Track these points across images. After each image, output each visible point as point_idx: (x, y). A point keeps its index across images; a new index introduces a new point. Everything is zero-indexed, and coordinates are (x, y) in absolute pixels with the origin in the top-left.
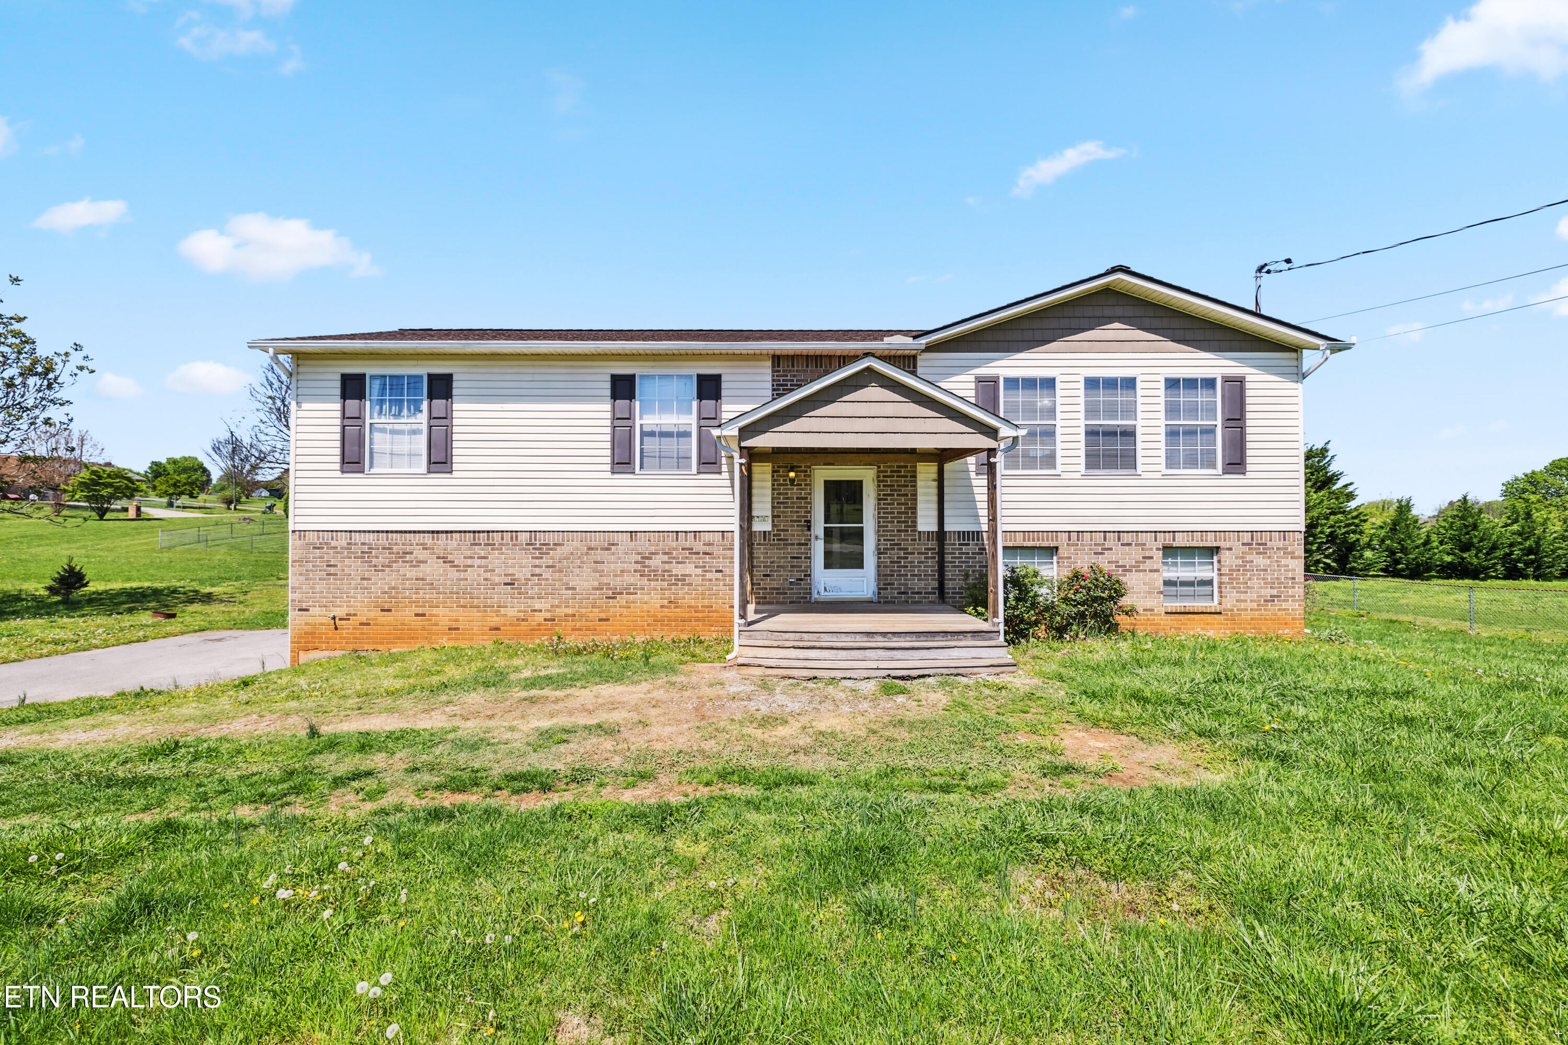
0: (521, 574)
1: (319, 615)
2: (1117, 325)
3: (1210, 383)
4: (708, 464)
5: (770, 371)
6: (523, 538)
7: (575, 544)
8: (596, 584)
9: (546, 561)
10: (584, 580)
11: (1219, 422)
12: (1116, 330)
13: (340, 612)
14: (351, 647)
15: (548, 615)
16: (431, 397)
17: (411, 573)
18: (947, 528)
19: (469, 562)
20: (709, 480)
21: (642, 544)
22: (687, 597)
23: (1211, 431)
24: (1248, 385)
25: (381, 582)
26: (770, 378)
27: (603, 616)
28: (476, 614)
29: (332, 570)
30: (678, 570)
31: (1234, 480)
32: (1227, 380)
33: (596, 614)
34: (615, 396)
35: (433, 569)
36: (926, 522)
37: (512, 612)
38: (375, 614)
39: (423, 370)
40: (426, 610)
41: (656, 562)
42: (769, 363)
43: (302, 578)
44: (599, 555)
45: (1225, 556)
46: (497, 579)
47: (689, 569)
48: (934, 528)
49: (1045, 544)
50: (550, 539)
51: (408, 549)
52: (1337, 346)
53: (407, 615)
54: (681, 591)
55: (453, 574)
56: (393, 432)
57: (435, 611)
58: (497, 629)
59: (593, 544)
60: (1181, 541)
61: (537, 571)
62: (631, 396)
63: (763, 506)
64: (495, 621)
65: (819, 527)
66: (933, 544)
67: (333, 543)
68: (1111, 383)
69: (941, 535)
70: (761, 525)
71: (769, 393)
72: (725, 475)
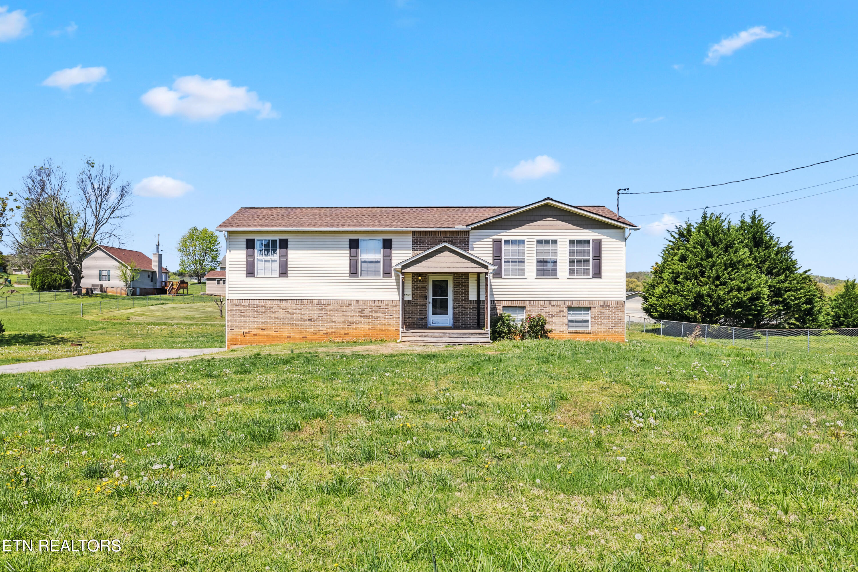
0: (315, 316)
1: (238, 332)
2: (550, 219)
3: (588, 242)
4: (387, 273)
5: (411, 237)
6: (315, 302)
7: (335, 305)
8: (343, 320)
9: (323, 311)
10: (339, 319)
11: (591, 258)
12: (549, 221)
13: (246, 330)
14: (250, 343)
15: (325, 332)
16: (280, 248)
17: (273, 316)
18: (481, 299)
19: (295, 311)
20: (387, 280)
21: (361, 305)
22: (378, 325)
23: (588, 261)
24: (603, 243)
25: (261, 319)
26: (411, 240)
27: (346, 332)
28: (297, 331)
29: (243, 314)
30: (375, 315)
31: (597, 281)
32: (593, 240)
33: (344, 332)
34: (351, 247)
35: (281, 314)
36: (473, 296)
37: (311, 331)
38: (259, 331)
39: (277, 238)
40: (279, 330)
41: (366, 312)
42: (411, 235)
43: (231, 317)
44: (345, 309)
45: (593, 310)
46: (305, 318)
47: (379, 314)
48: (475, 299)
49: (520, 305)
50: (326, 303)
51: (271, 306)
52: (635, 228)
53: (270, 332)
54: (376, 323)
55: (288, 316)
56: (265, 261)
57: (282, 330)
58: (306, 337)
59: (342, 305)
60: (575, 305)
61: (321, 315)
62: (357, 247)
63: (409, 290)
64: (305, 334)
65: (430, 298)
66: (475, 305)
67: (243, 304)
68: (547, 242)
69: (478, 302)
70: (408, 298)
71: (411, 246)
72: (394, 278)
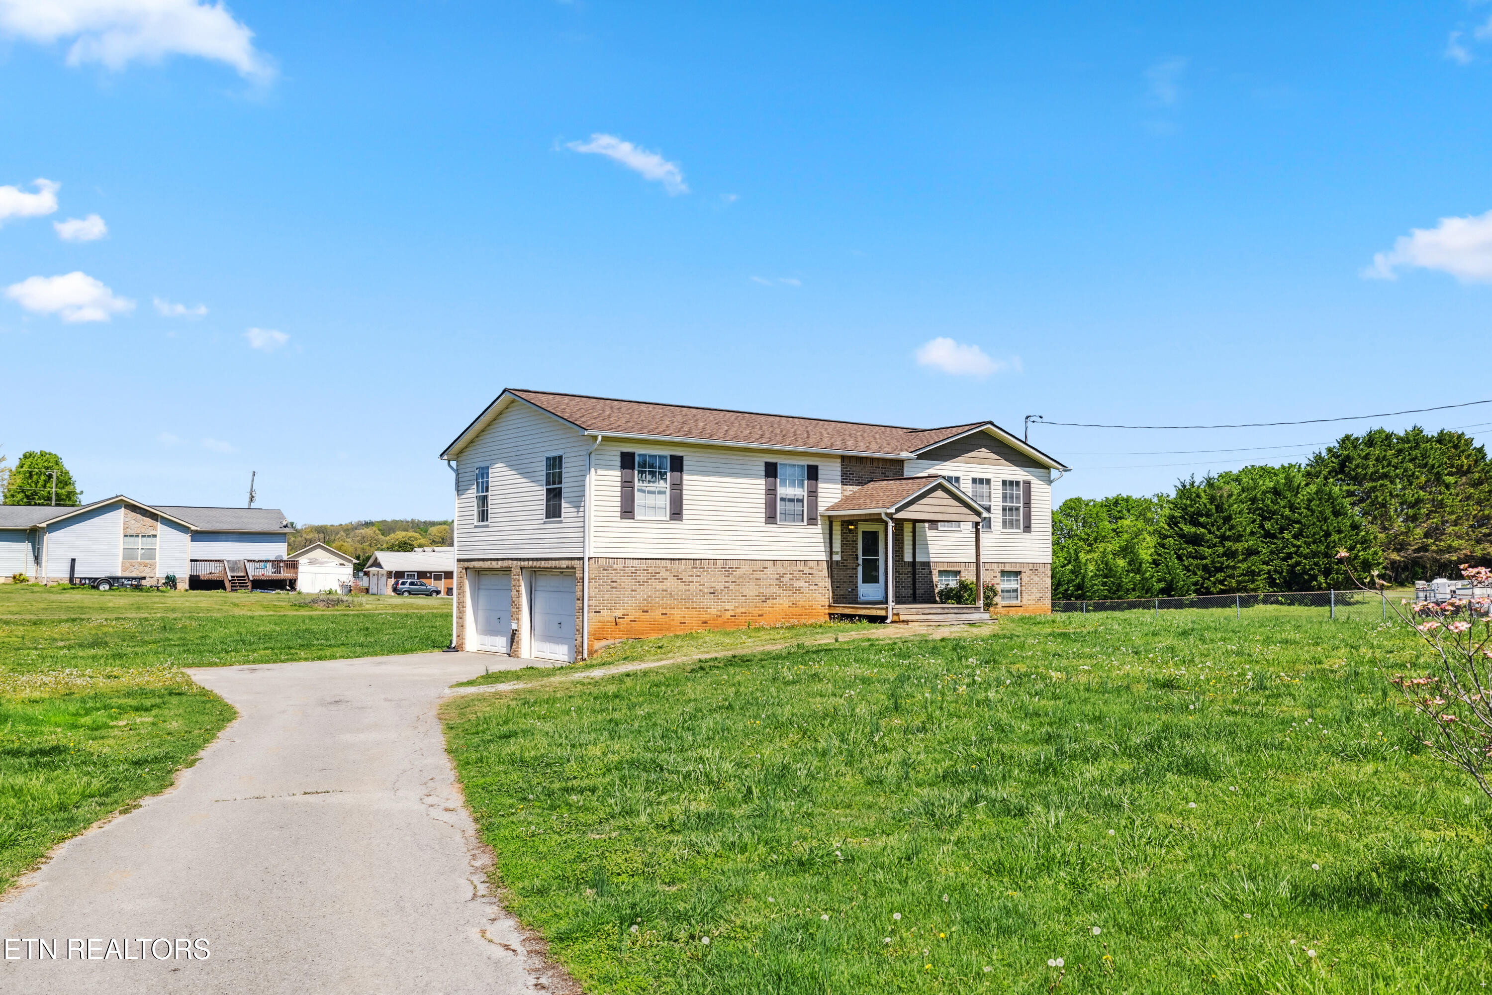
0: (719, 586)
1: (606, 615)
2: (983, 449)
3: (1018, 483)
4: (812, 521)
5: (839, 465)
6: (720, 563)
7: (745, 568)
8: (757, 593)
9: (732, 578)
10: (751, 591)
11: (1021, 505)
12: (983, 453)
13: (618, 613)
14: (625, 636)
15: (732, 613)
16: (672, 470)
17: (660, 586)
18: (917, 560)
19: (691, 579)
20: (812, 529)
21: (780, 569)
22: (801, 600)
23: (1017, 509)
24: (1032, 486)
25: (643, 593)
26: (840, 469)
27: (760, 613)
28: (694, 613)
29: (614, 584)
30: (797, 584)
31: (1026, 536)
32: (1024, 482)
33: (757, 612)
34: (767, 475)
35: (671, 584)
36: (908, 558)
37: (714, 611)
38: (638, 614)
39: (667, 452)
40: (667, 611)
41: (786, 579)
42: (839, 460)
43: (597, 590)
44: (758, 575)
45: (1023, 575)
46: (706, 590)
47: (802, 583)
48: (911, 560)
49: (953, 569)
50: (734, 564)
51: (658, 570)
52: (1066, 469)
53: (656, 615)
54: (798, 597)
55: (682, 587)
56: (649, 492)
57: (672, 611)
58: (706, 622)
59: (755, 568)
60: (1008, 568)
61: (727, 585)
62: (775, 476)
63: (837, 547)
64: (705, 617)
65: (861, 557)
66: (910, 569)
67: (615, 566)
68: (981, 481)
69: (914, 563)
70: (837, 558)
71: (840, 478)
72: (820, 526)
